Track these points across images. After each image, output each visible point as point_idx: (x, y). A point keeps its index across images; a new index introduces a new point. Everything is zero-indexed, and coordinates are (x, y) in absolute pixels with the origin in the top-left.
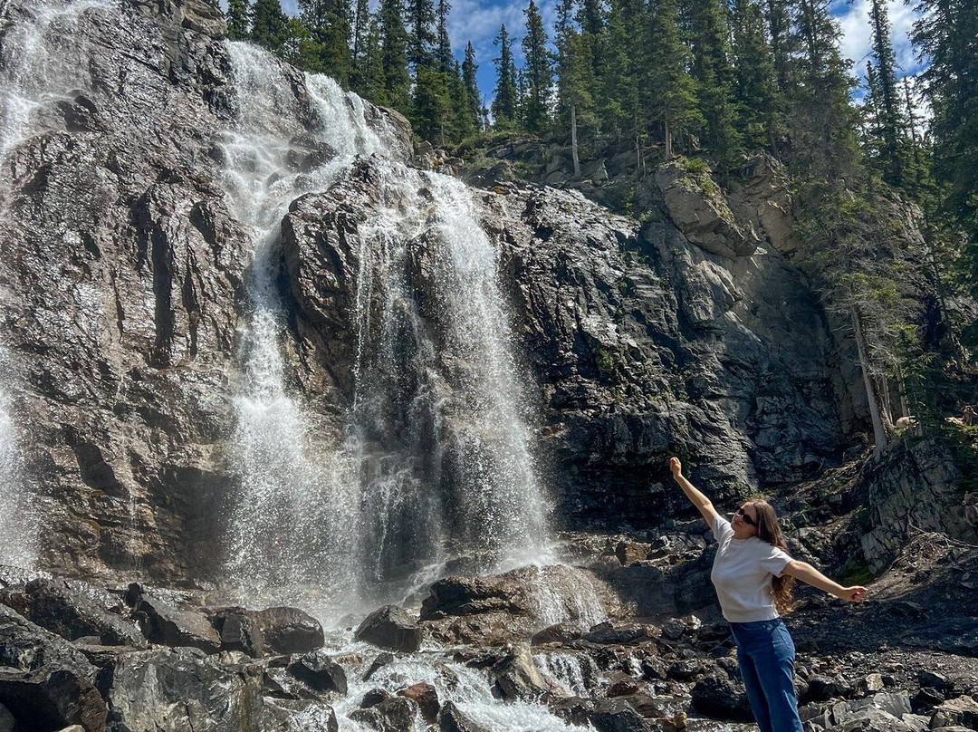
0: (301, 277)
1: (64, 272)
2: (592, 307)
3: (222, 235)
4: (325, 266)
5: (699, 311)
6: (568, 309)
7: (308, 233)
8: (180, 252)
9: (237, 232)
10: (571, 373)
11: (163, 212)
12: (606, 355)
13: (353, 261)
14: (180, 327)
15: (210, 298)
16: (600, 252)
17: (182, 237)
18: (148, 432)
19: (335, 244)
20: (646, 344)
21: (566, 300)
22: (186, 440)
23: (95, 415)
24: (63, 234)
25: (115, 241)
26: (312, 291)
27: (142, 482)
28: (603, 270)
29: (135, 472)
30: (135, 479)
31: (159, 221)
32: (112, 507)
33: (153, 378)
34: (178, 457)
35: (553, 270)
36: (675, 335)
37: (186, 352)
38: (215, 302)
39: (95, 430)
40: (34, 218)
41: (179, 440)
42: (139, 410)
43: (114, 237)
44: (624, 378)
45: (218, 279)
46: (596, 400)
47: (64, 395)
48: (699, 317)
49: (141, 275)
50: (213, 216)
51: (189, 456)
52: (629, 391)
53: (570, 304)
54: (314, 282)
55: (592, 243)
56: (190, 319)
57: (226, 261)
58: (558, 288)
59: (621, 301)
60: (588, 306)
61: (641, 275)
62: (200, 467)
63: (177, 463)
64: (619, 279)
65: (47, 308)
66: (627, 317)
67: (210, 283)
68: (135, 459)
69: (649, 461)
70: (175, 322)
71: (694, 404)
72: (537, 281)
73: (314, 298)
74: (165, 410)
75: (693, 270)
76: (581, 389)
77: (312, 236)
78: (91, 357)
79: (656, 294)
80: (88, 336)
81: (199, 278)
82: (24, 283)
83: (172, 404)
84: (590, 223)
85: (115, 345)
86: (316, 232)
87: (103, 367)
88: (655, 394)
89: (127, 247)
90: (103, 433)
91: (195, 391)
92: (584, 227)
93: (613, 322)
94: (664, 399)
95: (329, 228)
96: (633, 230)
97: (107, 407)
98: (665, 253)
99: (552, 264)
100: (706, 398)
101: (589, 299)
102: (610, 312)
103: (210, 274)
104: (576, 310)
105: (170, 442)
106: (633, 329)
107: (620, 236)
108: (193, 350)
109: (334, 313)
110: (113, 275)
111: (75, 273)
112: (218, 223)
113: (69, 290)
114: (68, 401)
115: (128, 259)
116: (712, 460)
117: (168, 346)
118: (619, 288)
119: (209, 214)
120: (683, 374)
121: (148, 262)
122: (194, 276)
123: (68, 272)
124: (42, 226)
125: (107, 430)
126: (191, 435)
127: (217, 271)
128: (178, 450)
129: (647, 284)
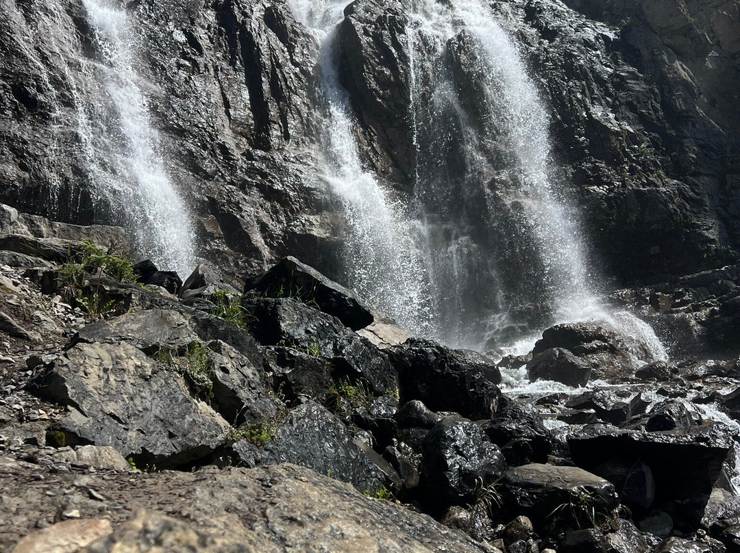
0: (364, 72)
1: (179, 66)
2: (595, 98)
3: (292, 35)
4: (381, 63)
5: (681, 102)
6: (578, 100)
7: (366, 33)
8: (264, 50)
9: (303, 34)
10: (585, 155)
11: (245, 14)
12: (614, 140)
13: (404, 59)
14: (274, 116)
15: (292, 91)
16: (594, 52)
17: (264, 37)
18: (268, 204)
19: (388, 43)
20: (639, 130)
21: (576, 93)
22: (298, 212)
23: (227, 190)
24: (172, 32)
25: (211, 40)
26: (373, 85)
27: (271, 246)
28: (598, 67)
29: (265, 238)
30: (266, 243)
31: (244, 23)
32: (252, 267)
33: (263, 159)
34: (296, 226)
35: (562, 66)
36: (662, 123)
37: (281, 137)
38: (297, 94)
39: (229, 202)
40: (150, 17)
41: (292, 211)
42: (257, 185)
43: (209, 36)
44: (626, 160)
45: (296, 74)
46: (608, 177)
47: (205, 172)
48: (681, 107)
49: (235, 70)
50: (284, 19)
51: (304, 225)
52: (632, 171)
53: (579, 96)
54: (374, 77)
55: (587, 43)
56: (280, 109)
57: (298, 59)
58: (567, 82)
59: (616, 94)
60: (591, 98)
61: (628, 72)
62: (315, 234)
63: (297, 230)
64: (612, 75)
65: (177, 96)
66: (623, 107)
67: (290, 77)
68: (264, 228)
69: (653, 227)
70: (270, 111)
71: (681, 181)
72: (553, 75)
73: (375, 90)
74: (278, 186)
75: (672, 68)
76: (596, 169)
77: (370, 36)
78: (213, 140)
79: (643, 88)
80: (207, 122)
81: (281, 72)
82: (155, 74)
83: (282, 182)
84: (581, 28)
85: (227, 131)
86: (373, 33)
87: (224, 149)
88: (652, 172)
89: (221, 45)
90: (236, 205)
91: (297, 170)
92: (577, 30)
93: (612, 112)
94: (659, 176)
95: (383, 29)
96: (615, 33)
97: (232, 183)
98: (645, 53)
99: (561, 61)
100: (691, 175)
101: (592, 92)
102: (607, 102)
103: (289, 69)
104: (584, 101)
105: (285, 212)
106: (629, 117)
107: (606, 38)
108: (286, 136)
109: (391, 104)
110: (216, 70)
111: (188, 66)
112: (288, 26)
113: (187, 82)
114: (208, 177)
115: (223, 56)
116: (699, 227)
117: (267, 131)
118: (612, 83)
119: (280, 17)
120: (671, 156)
121: (240, 58)
122: (278, 70)
123: (182, 66)
124: (156, 24)
125: (239, 203)
126: (300, 207)
127: (293, 67)
128: (294, 220)
129: (634, 79)
